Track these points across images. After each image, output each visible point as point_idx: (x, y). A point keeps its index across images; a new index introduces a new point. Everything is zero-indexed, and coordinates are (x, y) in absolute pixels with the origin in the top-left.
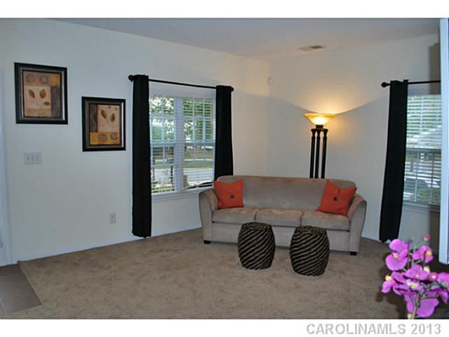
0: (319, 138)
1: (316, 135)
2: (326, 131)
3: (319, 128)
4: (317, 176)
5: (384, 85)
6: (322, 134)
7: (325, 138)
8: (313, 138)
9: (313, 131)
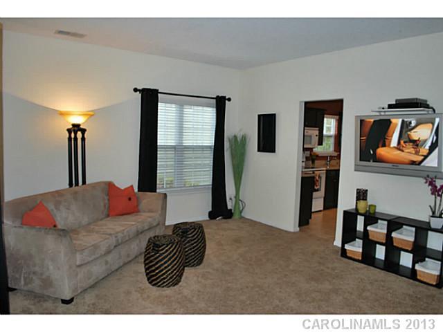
0: (76, 139)
1: (73, 135)
2: (83, 131)
3: (76, 128)
4: (77, 184)
5: (136, 90)
6: (79, 134)
7: (83, 139)
8: (70, 139)
9: (69, 131)
